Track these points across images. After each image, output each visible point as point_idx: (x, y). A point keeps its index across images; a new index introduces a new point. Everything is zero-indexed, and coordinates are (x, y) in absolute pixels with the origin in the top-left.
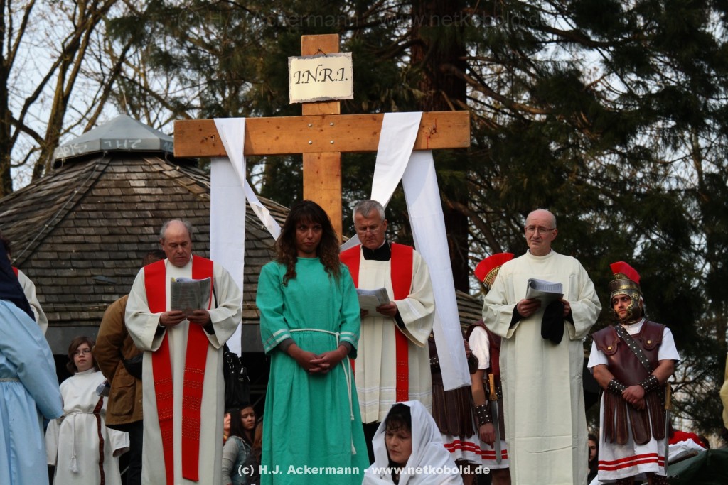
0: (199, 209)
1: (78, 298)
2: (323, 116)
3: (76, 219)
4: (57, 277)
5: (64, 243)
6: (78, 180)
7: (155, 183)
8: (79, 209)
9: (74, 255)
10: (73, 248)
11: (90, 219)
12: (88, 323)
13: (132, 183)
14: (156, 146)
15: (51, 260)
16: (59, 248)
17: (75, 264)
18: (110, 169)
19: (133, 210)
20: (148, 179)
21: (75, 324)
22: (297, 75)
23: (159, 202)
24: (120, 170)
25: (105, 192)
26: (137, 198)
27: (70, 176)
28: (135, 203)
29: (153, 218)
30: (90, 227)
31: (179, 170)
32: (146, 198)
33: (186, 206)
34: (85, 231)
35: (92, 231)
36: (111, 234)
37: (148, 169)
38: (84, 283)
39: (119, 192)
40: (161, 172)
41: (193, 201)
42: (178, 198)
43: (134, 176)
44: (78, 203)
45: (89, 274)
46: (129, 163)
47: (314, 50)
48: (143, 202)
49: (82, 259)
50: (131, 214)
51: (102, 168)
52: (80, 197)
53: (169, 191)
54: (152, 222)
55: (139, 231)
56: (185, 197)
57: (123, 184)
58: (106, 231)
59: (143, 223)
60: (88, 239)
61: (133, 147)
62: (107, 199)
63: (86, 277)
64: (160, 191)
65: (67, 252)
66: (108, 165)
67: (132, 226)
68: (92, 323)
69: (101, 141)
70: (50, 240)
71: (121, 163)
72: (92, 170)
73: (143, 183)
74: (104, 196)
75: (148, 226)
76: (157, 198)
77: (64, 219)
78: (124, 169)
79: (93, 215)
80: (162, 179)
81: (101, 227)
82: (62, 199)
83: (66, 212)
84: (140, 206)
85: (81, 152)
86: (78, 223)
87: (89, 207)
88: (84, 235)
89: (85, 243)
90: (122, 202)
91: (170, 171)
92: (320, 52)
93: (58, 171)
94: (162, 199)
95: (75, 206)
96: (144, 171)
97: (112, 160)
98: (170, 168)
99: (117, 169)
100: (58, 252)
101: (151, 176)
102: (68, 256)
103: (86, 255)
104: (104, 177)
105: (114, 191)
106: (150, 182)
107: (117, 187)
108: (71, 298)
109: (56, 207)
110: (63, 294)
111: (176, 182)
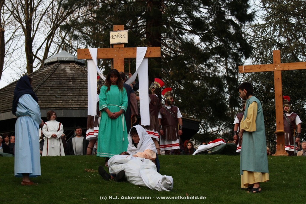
0: (85, 77)
1: (51, 102)
2: (119, 48)
3: (50, 79)
4: (45, 95)
5: (47, 86)
6: (51, 69)
7: (72, 70)
8: (51, 77)
9: (50, 90)
10: (49, 88)
11: (54, 79)
12: (53, 109)
13: (66, 70)
14: (73, 60)
15: (43, 91)
16: (45, 88)
17: (50, 92)
18: (60, 66)
19: (66, 77)
20: (71, 69)
21: (50, 109)
22: (112, 36)
23: (73, 75)
24: (63, 66)
25: (58, 72)
26: (68, 74)
27: (49, 68)
28: (67, 75)
29: (72, 79)
30: (54, 82)
31: (79, 66)
32: (70, 74)
33: (81, 76)
34: (53, 83)
35: (55, 83)
36: (60, 84)
37: (71, 66)
38: (52, 97)
39: (62, 72)
40: (74, 67)
41: (83, 75)
42: (79, 74)
43: (67, 68)
44: (51, 75)
45: (54, 95)
46: (65, 64)
47: (117, 30)
48: (69, 75)
49: (52, 91)
50: (66, 78)
51: (58, 65)
52: (51, 73)
53: (76, 72)
54: (71, 81)
55: (68, 83)
56: (81, 74)
57: (64, 70)
58: (59, 83)
59: (69, 81)
60: (53, 85)
61: (67, 60)
62: (59, 74)
63: (53, 96)
64: (74, 72)
65: (47, 89)
66: (59, 65)
67: (66, 82)
68: (54, 109)
69: (58, 58)
70: (43, 85)
71: (63, 64)
72: (55, 66)
73: (69, 70)
74: (58, 73)
75: (71, 82)
76: (73, 74)
77: (47, 80)
78: (64, 66)
79: (55, 78)
80: (75, 69)
81: (57, 82)
82: (46, 74)
83: (47, 78)
84: (68, 76)
85: (52, 61)
86: (51, 81)
87: (54, 76)
88: (52, 84)
89: (53, 86)
90: (63, 75)
91: (77, 67)
92: (119, 30)
93: (45, 66)
94: (74, 74)
95: (50, 76)
96: (70, 67)
97: (61, 63)
98: (77, 66)
99: (62, 66)
100: (45, 89)
101: (71, 68)
102: (48, 90)
103: (53, 90)
104: (58, 68)
105: (61, 72)
106: (71, 70)
107: (62, 71)
108: (49, 101)
109: (45, 76)
110: (46, 100)
111: (79, 70)
